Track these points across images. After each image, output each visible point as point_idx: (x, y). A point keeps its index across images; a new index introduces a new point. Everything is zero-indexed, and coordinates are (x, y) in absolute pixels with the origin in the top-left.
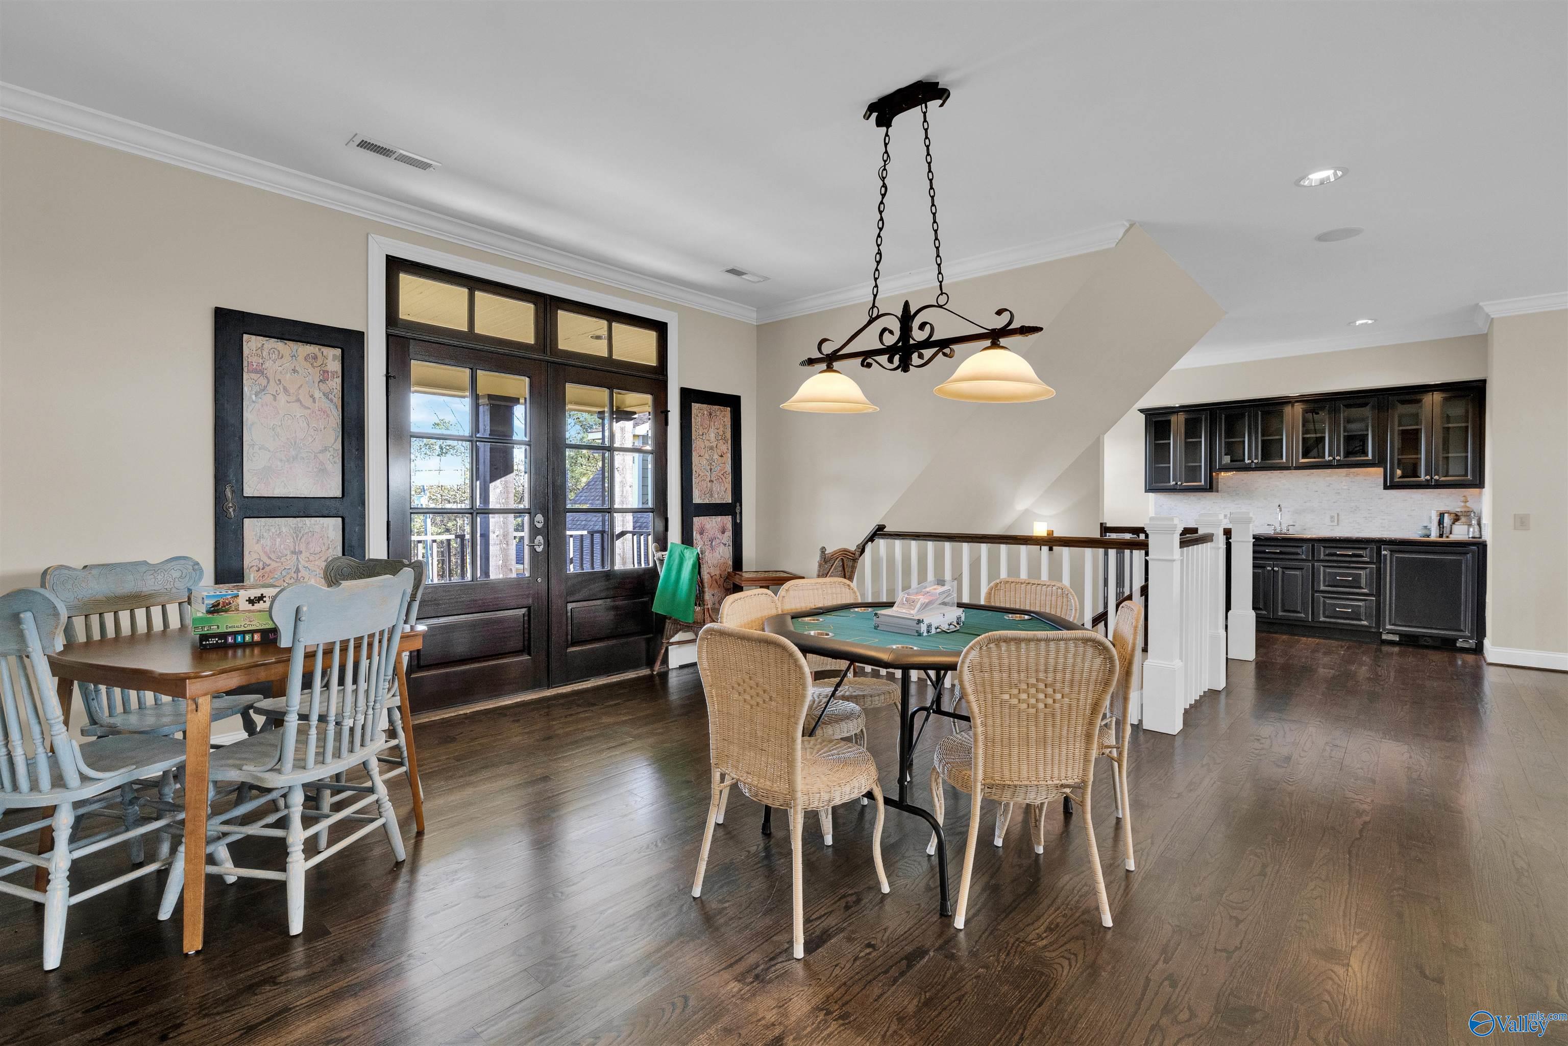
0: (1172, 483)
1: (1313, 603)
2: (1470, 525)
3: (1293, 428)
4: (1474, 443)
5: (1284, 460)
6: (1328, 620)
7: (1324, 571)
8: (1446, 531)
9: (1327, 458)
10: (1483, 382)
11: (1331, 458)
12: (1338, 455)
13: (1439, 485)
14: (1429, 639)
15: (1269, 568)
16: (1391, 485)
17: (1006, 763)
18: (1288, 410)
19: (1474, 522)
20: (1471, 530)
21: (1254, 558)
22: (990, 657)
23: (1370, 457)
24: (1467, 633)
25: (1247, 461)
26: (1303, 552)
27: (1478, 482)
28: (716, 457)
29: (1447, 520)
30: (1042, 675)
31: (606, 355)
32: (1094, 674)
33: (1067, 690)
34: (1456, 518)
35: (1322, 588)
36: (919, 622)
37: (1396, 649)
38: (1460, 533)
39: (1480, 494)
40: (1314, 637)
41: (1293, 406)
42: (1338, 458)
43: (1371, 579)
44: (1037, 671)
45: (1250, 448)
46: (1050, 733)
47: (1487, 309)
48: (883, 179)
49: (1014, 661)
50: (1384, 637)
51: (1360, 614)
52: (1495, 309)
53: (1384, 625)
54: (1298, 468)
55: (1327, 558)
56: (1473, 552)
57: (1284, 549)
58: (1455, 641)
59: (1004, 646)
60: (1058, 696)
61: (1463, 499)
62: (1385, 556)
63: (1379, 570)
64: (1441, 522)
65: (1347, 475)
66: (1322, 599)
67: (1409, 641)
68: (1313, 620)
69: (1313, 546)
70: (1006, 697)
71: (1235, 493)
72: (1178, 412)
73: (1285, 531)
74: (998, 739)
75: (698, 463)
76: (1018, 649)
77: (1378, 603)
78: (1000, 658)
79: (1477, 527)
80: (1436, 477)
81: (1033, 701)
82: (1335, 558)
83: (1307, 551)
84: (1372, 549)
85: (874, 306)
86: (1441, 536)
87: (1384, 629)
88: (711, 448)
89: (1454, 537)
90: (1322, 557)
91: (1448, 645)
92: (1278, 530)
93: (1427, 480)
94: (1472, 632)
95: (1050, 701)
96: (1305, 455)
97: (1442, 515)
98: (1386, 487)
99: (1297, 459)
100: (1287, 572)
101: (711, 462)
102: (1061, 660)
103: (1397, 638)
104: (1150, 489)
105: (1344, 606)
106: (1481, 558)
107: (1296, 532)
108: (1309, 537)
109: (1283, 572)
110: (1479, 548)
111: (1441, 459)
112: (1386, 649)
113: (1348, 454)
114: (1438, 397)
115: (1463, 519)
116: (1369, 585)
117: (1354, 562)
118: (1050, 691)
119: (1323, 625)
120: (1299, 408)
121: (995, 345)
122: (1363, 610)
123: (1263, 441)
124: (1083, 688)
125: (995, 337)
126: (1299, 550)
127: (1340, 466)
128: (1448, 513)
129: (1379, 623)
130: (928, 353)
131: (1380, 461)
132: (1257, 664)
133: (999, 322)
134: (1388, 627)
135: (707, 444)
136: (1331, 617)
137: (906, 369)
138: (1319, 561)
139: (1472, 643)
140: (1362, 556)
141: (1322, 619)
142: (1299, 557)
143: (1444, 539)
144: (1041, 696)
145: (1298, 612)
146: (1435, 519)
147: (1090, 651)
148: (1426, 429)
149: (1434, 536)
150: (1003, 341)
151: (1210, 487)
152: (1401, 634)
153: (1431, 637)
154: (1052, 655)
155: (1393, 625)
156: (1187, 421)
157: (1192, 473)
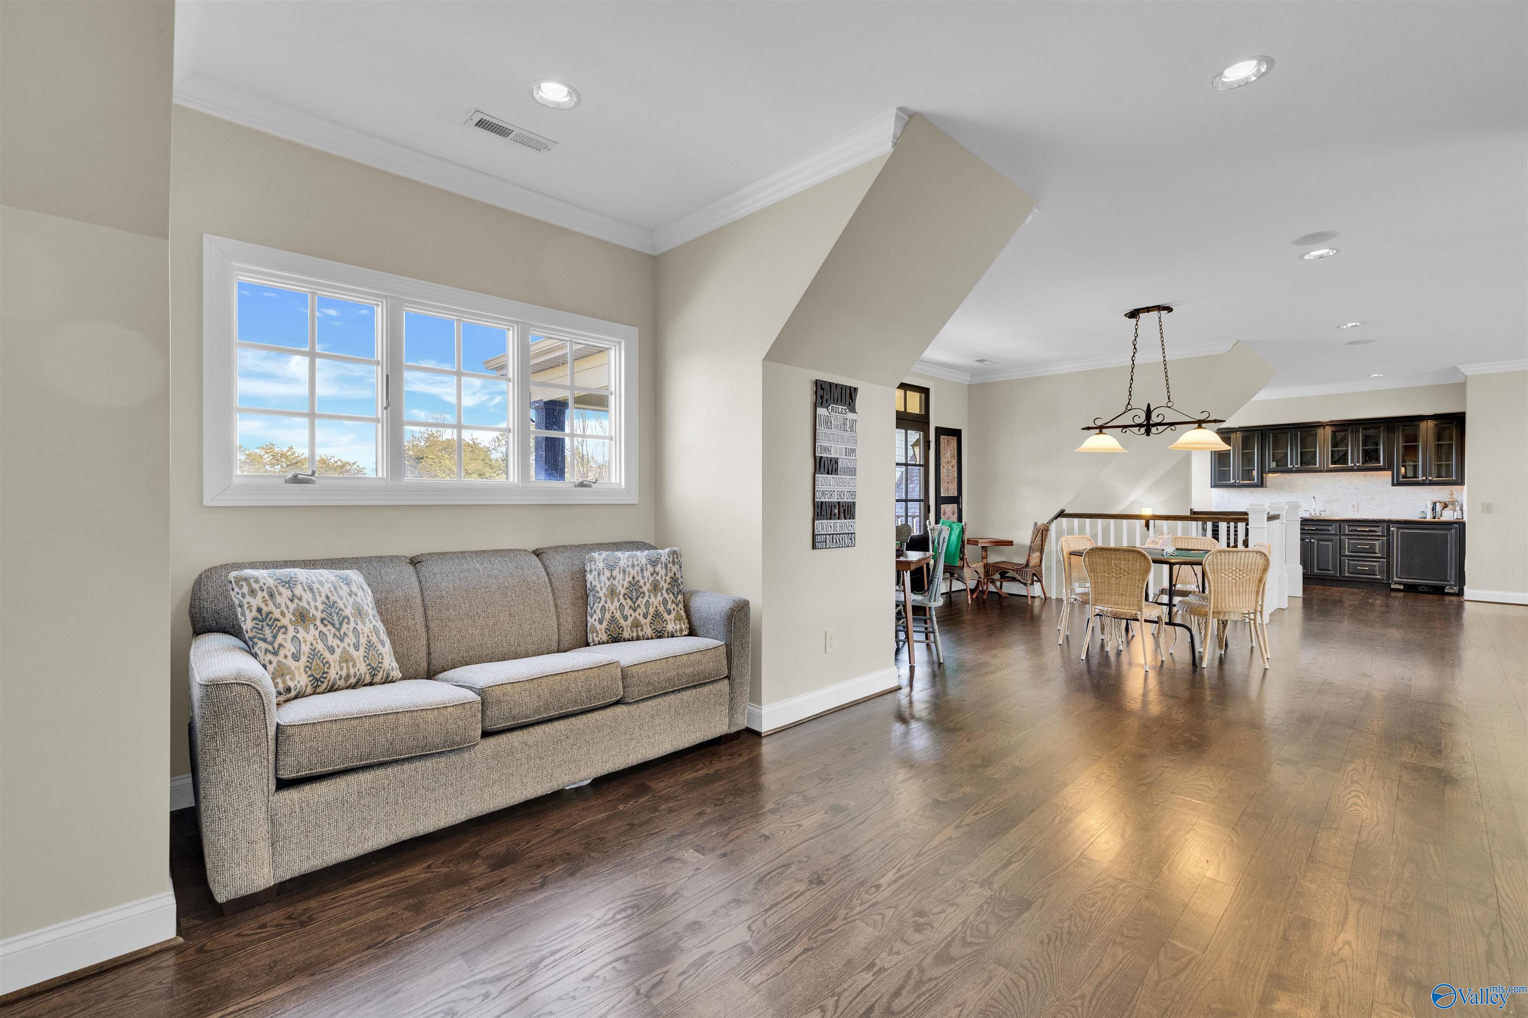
0: (1232, 481)
1: (1340, 565)
2: (1455, 510)
3: (1324, 442)
4: (1457, 456)
5: (1318, 466)
6: (1351, 575)
7: (1348, 542)
8: (1438, 515)
9: (1350, 464)
10: (1464, 414)
11: (1353, 465)
12: (1358, 462)
13: (1432, 483)
14: (1425, 588)
15: (1308, 540)
16: (1396, 483)
17: (1223, 601)
18: (1320, 431)
19: (1458, 508)
20: (1456, 513)
21: (1301, 534)
22: (1217, 559)
23: (1382, 464)
24: (1452, 583)
25: (1289, 466)
26: (1332, 529)
27: (1460, 482)
28: (950, 468)
29: (1439, 507)
30: (1238, 567)
31: (903, 410)
32: (1260, 566)
33: (1249, 573)
34: (1445, 506)
35: (1347, 553)
36: (1163, 550)
37: (1401, 594)
38: (1448, 516)
39: (1462, 489)
40: (1341, 587)
41: (1324, 428)
42: (1358, 464)
43: (1383, 546)
44: (1236, 565)
45: (1292, 458)
46: (1241, 590)
47: (1462, 370)
48: (1135, 345)
49: (1227, 561)
50: (1392, 586)
51: (1375, 571)
52: (1468, 370)
53: (1393, 578)
54: (1327, 471)
55: (1350, 533)
56: (1455, 528)
57: (1318, 527)
58: (1444, 587)
59: (1223, 554)
60: (1245, 575)
61: (1450, 493)
62: (1393, 531)
63: (1388, 541)
64: (1434, 509)
65: (1365, 476)
66: (1347, 561)
67: (1410, 589)
68: (1340, 575)
69: (1340, 525)
70: (1223, 575)
71: (1279, 488)
72: (1236, 431)
73: (1318, 515)
74: (1220, 592)
75: (943, 471)
76: (1229, 555)
77: (1388, 563)
78: (1221, 559)
79: (1460, 512)
80: (1430, 478)
81: (1234, 577)
82: (1356, 533)
83: (1336, 528)
84: (1383, 528)
85: (1129, 404)
86: (1434, 518)
87: (1393, 581)
88: (948, 462)
89: (1443, 519)
90: (1347, 532)
91: (1439, 591)
92: (1313, 514)
93: (1423, 480)
94: (1455, 582)
95: (1241, 577)
96: (1333, 463)
97: (1435, 504)
98: (1393, 485)
99: (1328, 464)
100: (1321, 543)
101: (948, 470)
102: (1246, 560)
103: (1402, 587)
104: (1215, 485)
105: (1364, 566)
106: (1461, 531)
107: (1325, 516)
108: (1337, 518)
109: (1318, 543)
110: (1460, 526)
111: (1433, 466)
112: (1393, 594)
113: (1365, 461)
114: (1431, 424)
115: (1450, 506)
116: (1382, 551)
117: (1372, 535)
118: (1241, 573)
119: (1348, 579)
120: (1329, 430)
121: (1200, 427)
122: (1377, 568)
123: (1301, 453)
124: (1256, 572)
125: (1200, 423)
126: (1330, 528)
127: (1359, 470)
128: (1440, 502)
129: (1388, 577)
130: (1161, 428)
131: (1389, 467)
132: (1304, 599)
133: (1203, 417)
134: (1395, 579)
135: (947, 460)
136: (1353, 573)
137: (1148, 435)
138: (1344, 535)
139: (1456, 589)
140: (1376, 532)
141: (1347, 574)
142: (1330, 532)
143: (1436, 520)
144: (1238, 575)
145: (1329, 570)
146: (1430, 507)
147: (1259, 556)
148: (1422, 444)
149: (1429, 518)
150: (1204, 425)
151: (1261, 484)
152: (1405, 585)
153: (1427, 586)
154: (1243, 558)
155: (1399, 578)
156: (1243, 437)
157: (1247, 474)
